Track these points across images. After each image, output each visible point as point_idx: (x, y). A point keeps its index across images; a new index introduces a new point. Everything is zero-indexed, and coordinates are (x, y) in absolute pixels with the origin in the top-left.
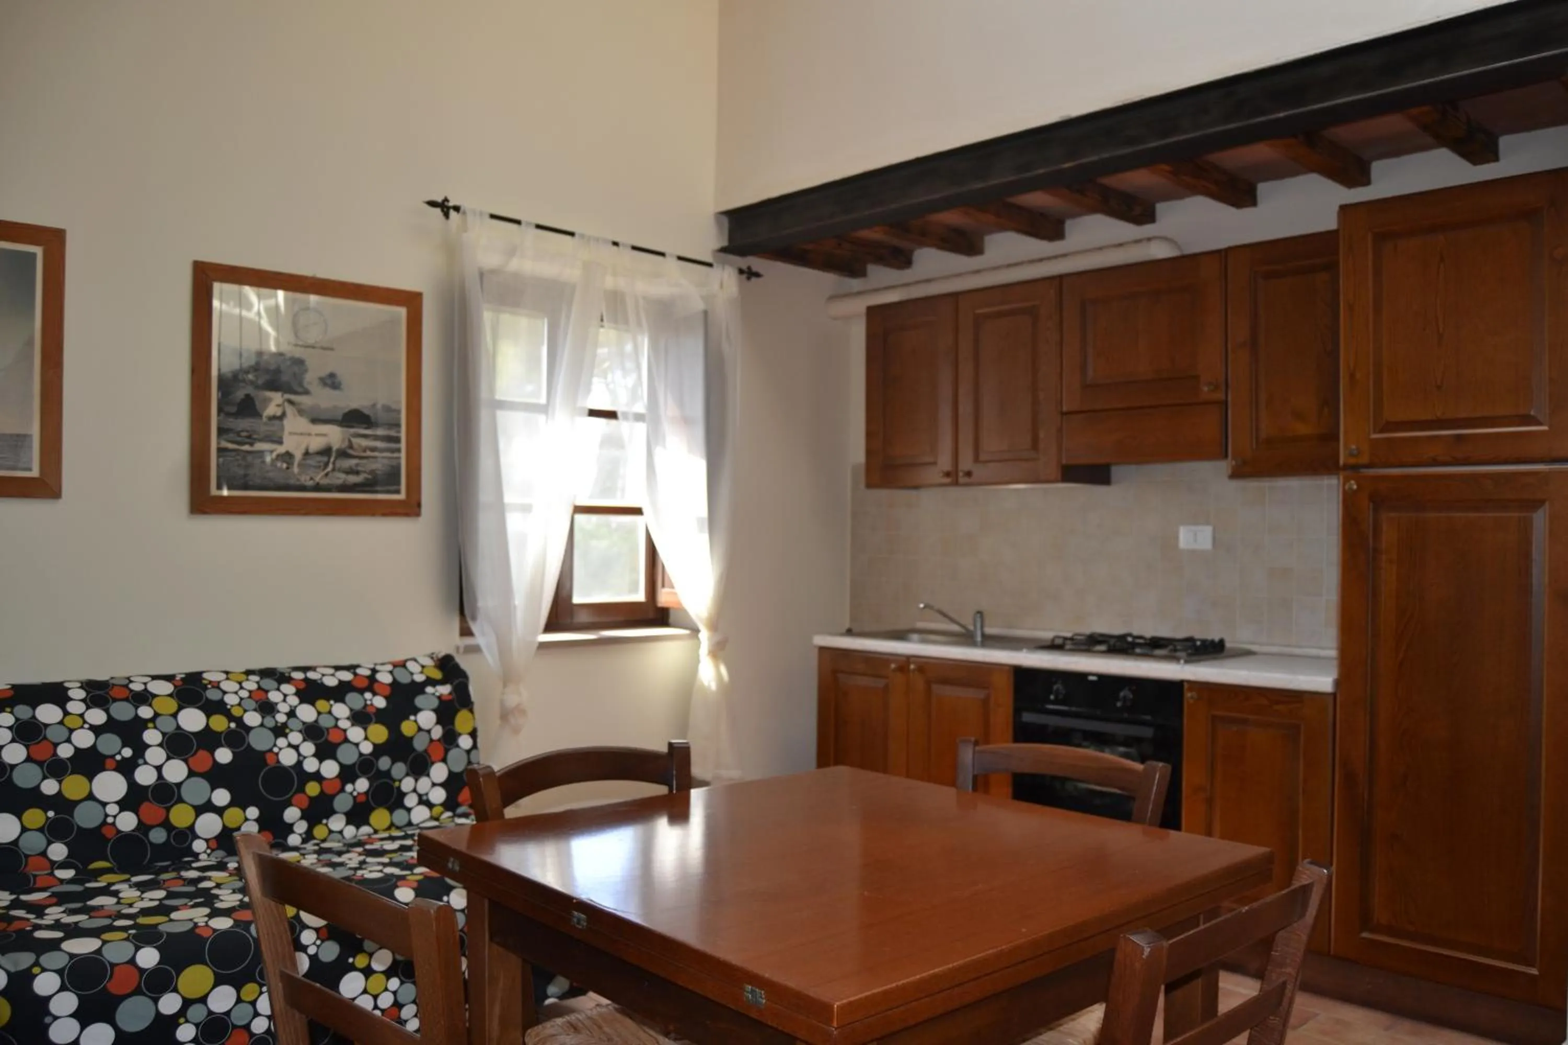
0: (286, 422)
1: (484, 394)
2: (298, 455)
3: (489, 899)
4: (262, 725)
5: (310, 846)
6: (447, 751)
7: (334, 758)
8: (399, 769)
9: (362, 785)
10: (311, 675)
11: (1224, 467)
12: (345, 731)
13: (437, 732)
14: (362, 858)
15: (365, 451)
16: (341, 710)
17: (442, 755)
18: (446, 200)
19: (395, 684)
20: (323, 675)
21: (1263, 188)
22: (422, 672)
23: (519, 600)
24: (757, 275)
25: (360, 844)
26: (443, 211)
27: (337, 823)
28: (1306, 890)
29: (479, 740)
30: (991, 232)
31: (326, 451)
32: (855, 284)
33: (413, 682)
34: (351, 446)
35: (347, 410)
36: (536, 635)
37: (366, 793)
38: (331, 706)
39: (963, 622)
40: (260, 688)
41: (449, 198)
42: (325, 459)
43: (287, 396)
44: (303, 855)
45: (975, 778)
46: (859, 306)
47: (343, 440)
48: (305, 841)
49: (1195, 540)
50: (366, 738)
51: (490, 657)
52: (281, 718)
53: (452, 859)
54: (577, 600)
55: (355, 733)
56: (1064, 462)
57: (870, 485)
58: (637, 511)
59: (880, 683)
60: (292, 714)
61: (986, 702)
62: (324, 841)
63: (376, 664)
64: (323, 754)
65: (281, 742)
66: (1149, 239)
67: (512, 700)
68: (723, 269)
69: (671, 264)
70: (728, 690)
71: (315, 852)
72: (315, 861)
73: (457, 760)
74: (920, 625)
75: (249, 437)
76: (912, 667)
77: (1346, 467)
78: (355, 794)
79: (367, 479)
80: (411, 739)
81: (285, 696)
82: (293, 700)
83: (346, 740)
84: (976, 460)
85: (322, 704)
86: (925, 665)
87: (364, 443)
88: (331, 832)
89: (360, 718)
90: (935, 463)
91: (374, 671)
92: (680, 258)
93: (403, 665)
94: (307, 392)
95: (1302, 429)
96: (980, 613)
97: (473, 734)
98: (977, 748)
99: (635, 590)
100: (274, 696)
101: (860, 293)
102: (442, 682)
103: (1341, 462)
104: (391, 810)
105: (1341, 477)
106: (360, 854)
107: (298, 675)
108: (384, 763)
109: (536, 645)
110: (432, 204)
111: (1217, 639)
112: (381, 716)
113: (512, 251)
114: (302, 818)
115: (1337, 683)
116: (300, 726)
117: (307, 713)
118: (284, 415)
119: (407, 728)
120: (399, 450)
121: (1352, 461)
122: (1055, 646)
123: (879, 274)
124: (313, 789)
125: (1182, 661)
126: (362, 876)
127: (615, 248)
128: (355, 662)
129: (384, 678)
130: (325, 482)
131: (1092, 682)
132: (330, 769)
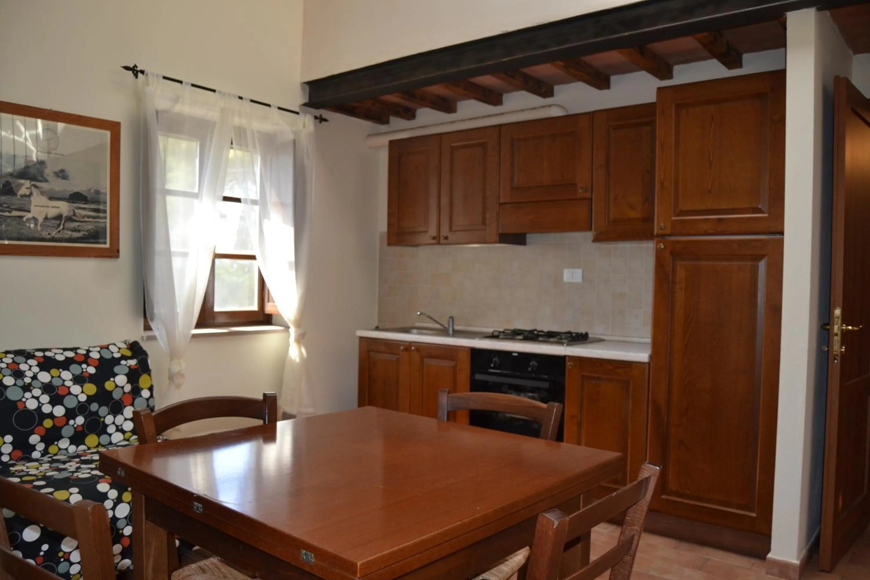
0: (32, 199)
1: (158, 185)
2: (41, 219)
3: (145, 495)
4: (15, 385)
5: (46, 459)
6: (134, 399)
7: (62, 404)
8: (103, 410)
9: (80, 420)
10: (48, 354)
11: (590, 235)
12: (69, 388)
13: (128, 388)
14: (78, 465)
15: (83, 218)
16: (66, 375)
17: (131, 402)
18: (136, 66)
19: (101, 359)
20: (56, 354)
21: (614, 79)
22: (119, 352)
23: (180, 309)
24: (326, 120)
25: (78, 456)
26: (133, 73)
27: (64, 443)
28: (647, 479)
29: (154, 392)
30: (460, 100)
31: (59, 217)
32: (383, 128)
33: (113, 357)
34: (75, 214)
35: (72, 193)
36: (190, 329)
37: (83, 425)
38: (60, 372)
39: (442, 323)
40: (14, 362)
41: (137, 65)
42: (58, 222)
43: (33, 183)
44: (41, 464)
45: (448, 413)
46: (385, 140)
47: (70, 211)
48: (43, 455)
49: (573, 277)
50: (82, 392)
51: (162, 342)
52: (27, 380)
53: (120, 469)
54: (216, 309)
55: (76, 389)
56: (500, 231)
57: (389, 244)
58: (253, 258)
59: (394, 358)
60: (34, 377)
61: (454, 368)
62: (55, 455)
63: (89, 347)
64: (53, 402)
65: (28, 395)
66: (550, 106)
67: (176, 368)
68: (305, 116)
69: (275, 111)
70: (306, 362)
71: (49, 462)
72: (48, 467)
73: (140, 404)
74: (418, 324)
75: (8, 207)
76: (413, 348)
77: (658, 236)
78: (75, 426)
79: (84, 235)
80: (111, 392)
81: (31, 366)
82: (36, 369)
83: (70, 393)
84: (451, 230)
85: (54, 372)
86: (420, 347)
87: (83, 213)
88: (60, 449)
89: (79, 380)
90: (426, 232)
91: (88, 351)
92: (280, 108)
93: (107, 347)
94: (46, 181)
95: (633, 214)
96: (452, 318)
97: (151, 389)
98: (450, 395)
99: (252, 304)
100: (23, 367)
101: (386, 133)
102: (131, 358)
103: (655, 233)
104: (99, 436)
105: (655, 241)
106: (77, 463)
107: (39, 354)
108: (94, 407)
109: (190, 336)
110: (127, 68)
111: (584, 332)
112: (92, 379)
113: (176, 100)
114: (41, 441)
115: (651, 357)
116: (40, 385)
117: (44, 377)
118: (31, 194)
119: (109, 385)
120: (105, 218)
121: (661, 232)
122: (493, 336)
123: (396, 122)
124: (48, 423)
125: (565, 345)
126: (78, 476)
127: (240, 100)
128: (76, 346)
129: (95, 355)
130: (58, 236)
131: (515, 356)
132: (59, 411)
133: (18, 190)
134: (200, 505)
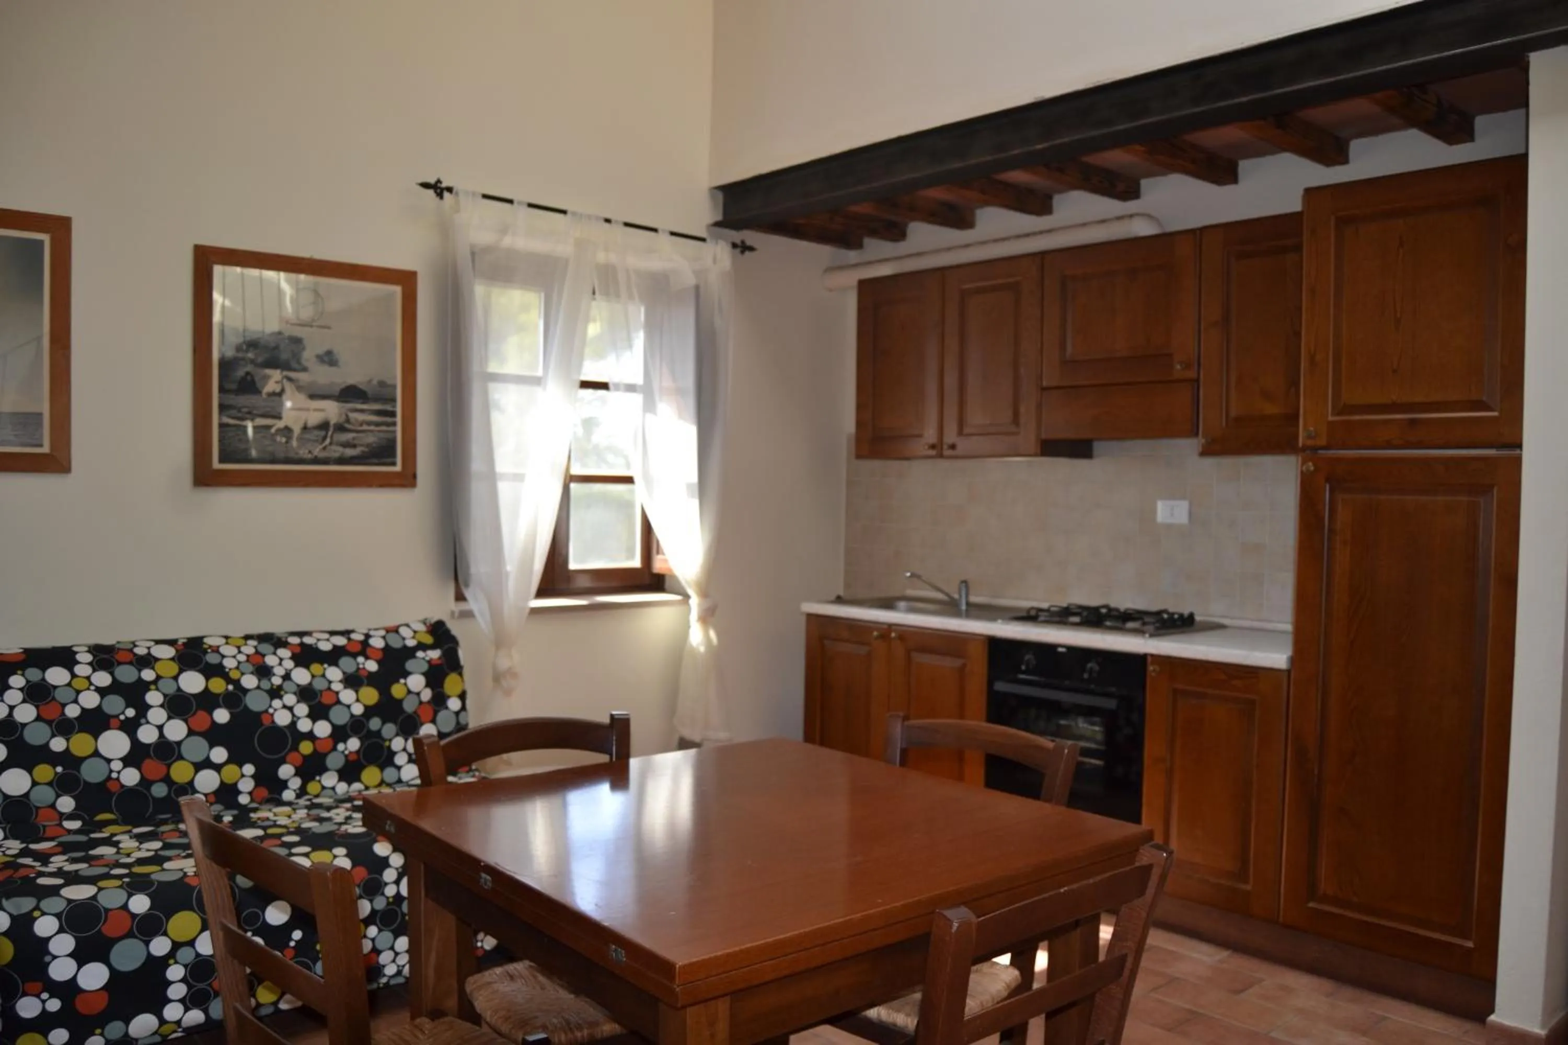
0: (284, 397)
1: (475, 368)
2: (297, 430)
3: (425, 864)
4: (258, 687)
5: (303, 802)
6: (436, 713)
7: (327, 718)
8: (389, 729)
9: (354, 744)
10: (307, 640)
11: (1189, 446)
12: (337, 693)
13: (427, 695)
14: (348, 813)
15: (361, 425)
16: (334, 674)
17: (430, 717)
18: (439, 181)
19: (387, 649)
20: (318, 640)
21: (1244, 166)
22: (413, 637)
23: (511, 567)
24: (751, 249)
25: (350, 799)
26: (436, 192)
27: (329, 779)
28: (1148, 868)
29: (468, 702)
30: (982, 207)
31: (324, 426)
32: (852, 256)
33: (405, 647)
34: (348, 420)
35: (343, 386)
36: (527, 600)
37: (358, 752)
38: (325, 669)
39: (947, 590)
40: (257, 652)
41: (442, 179)
42: (323, 433)
43: (285, 373)
44: (294, 810)
46: (851, 278)
47: (340, 415)
48: (298, 796)
49: (1172, 515)
50: (358, 700)
51: (483, 620)
52: (277, 681)
53: (389, 822)
54: (573, 565)
55: (347, 696)
56: (1044, 436)
57: (859, 456)
58: (629, 480)
59: (863, 650)
60: (287, 677)
61: (962, 669)
62: (317, 796)
63: (370, 630)
64: (316, 714)
65: (277, 703)
66: (1131, 216)
67: (504, 663)
68: (717, 243)
69: (663, 240)
70: (717, 654)
71: (307, 807)
72: (305, 816)
73: (446, 721)
74: (910, 592)
75: (249, 413)
76: (893, 635)
77: (1304, 449)
78: (347, 752)
79: (363, 452)
80: (400, 702)
81: (281, 660)
82: (289, 664)
83: (338, 702)
84: (960, 433)
85: (316, 668)
86: (905, 634)
87: (361, 417)
88: (323, 788)
89: (353, 681)
90: (920, 436)
91: (368, 636)
92: (673, 234)
93: (395, 630)
94: (305, 369)
95: (1271, 409)
96: (965, 582)
97: (462, 696)
98: (906, 723)
99: (631, 556)
100: (271, 660)
101: (856, 266)
102: (433, 647)
103: (1300, 444)
104: (382, 768)
105: (1300, 458)
106: (348, 810)
107: (295, 640)
108: (375, 723)
109: (527, 611)
110: (426, 185)
111: (1186, 612)
112: (372, 680)
113: (504, 230)
114: (296, 774)
115: (1293, 660)
116: (295, 688)
117: (302, 676)
118: (283, 390)
119: (397, 691)
120: (394, 424)
121: (1310, 442)
122: (1031, 617)
123: (875, 247)
124: (306, 748)
125: (1147, 635)
126: (346, 830)
127: (607, 225)
128: (350, 628)
129: (377, 642)
130: (323, 455)
131: (1061, 653)
132: (323, 729)
133: (263, 387)
134: (488, 878)
